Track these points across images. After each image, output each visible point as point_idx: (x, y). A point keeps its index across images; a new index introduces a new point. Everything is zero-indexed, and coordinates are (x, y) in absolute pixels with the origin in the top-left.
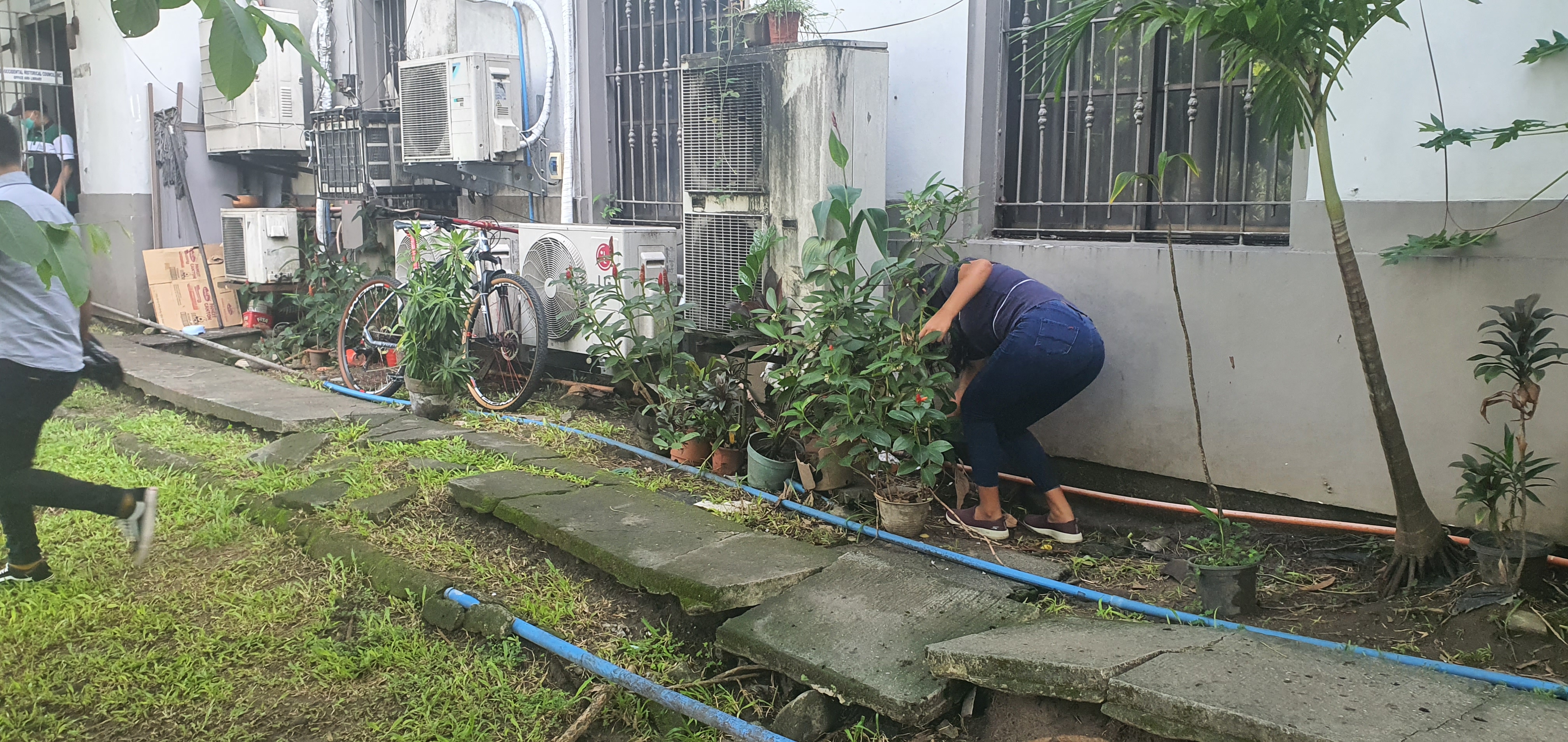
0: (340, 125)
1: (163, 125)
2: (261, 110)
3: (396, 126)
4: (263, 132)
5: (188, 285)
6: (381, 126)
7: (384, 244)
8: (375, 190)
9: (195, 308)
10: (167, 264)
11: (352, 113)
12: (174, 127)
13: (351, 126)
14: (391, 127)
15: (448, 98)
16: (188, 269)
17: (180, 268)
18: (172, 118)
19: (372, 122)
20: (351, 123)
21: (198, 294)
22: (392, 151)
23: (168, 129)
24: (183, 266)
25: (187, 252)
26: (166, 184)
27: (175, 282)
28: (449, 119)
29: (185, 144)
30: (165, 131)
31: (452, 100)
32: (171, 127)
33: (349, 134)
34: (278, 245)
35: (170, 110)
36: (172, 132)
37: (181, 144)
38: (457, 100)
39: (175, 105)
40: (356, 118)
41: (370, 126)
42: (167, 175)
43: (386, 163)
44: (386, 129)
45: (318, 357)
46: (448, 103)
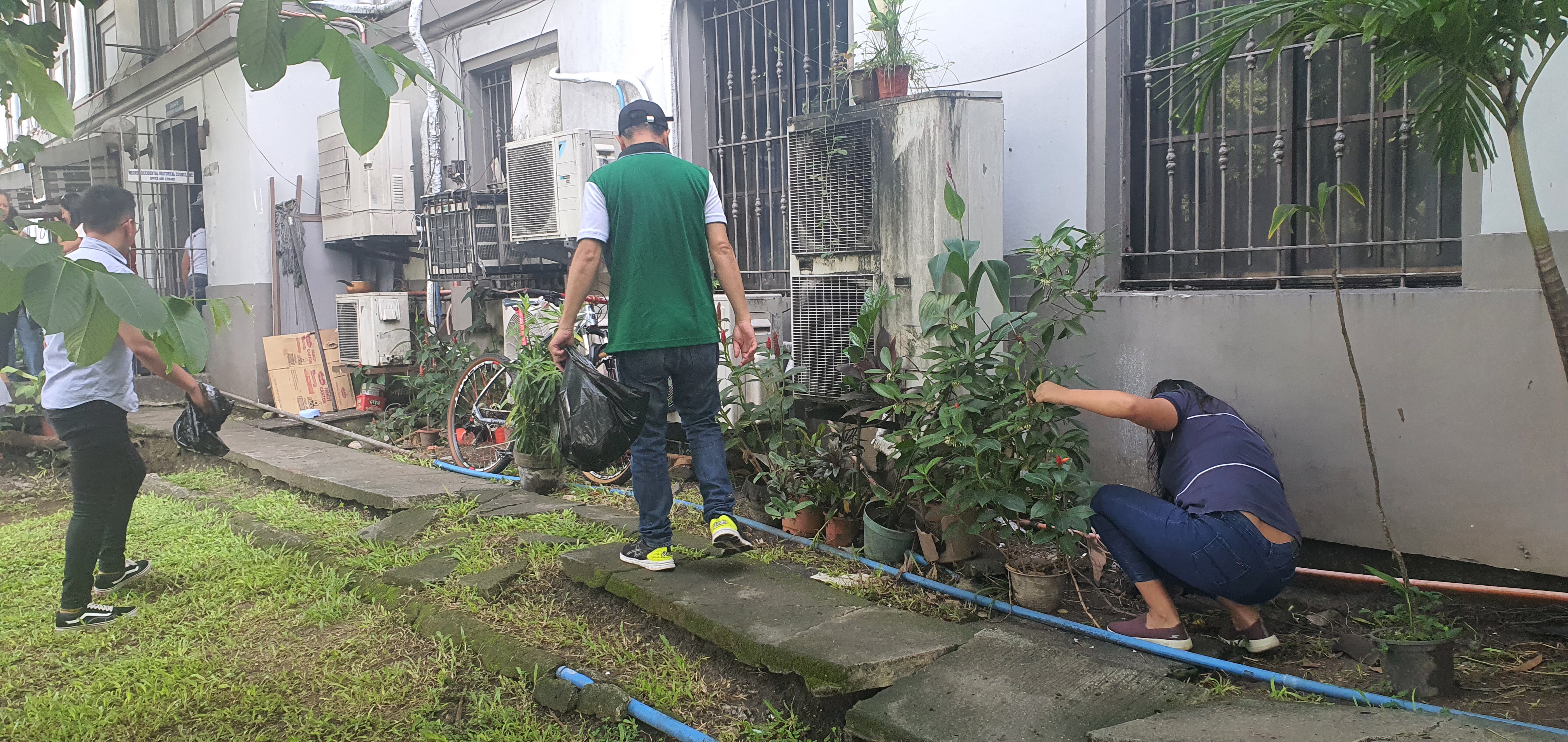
0: (450, 208)
1: (283, 217)
2: (374, 198)
3: (504, 206)
4: (376, 218)
5: (305, 370)
6: (489, 207)
7: (493, 325)
8: (484, 270)
9: (311, 392)
10: (285, 351)
11: (461, 195)
12: (293, 218)
13: (460, 208)
14: (499, 208)
15: (555, 176)
16: (304, 354)
17: (297, 354)
18: (291, 210)
19: (481, 203)
20: (460, 204)
21: (314, 378)
22: (500, 231)
23: (288, 220)
24: (300, 352)
25: (304, 338)
26: (285, 273)
27: (292, 367)
28: (556, 197)
29: (303, 234)
30: (285, 223)
31: (559, 178)
32: (290, 219)
33: (458, 216)
34: (391, 327)
35: (290, 202)
36: (291, 223)
37: (299, 233)
38: (564, 178)
39: (294, 197)
40: (465, 200)
41: (479, 207)
42: (285, 264)
43: (495, 243)
44: (494, 210)
45: (429, 436)
46: (555, 181)
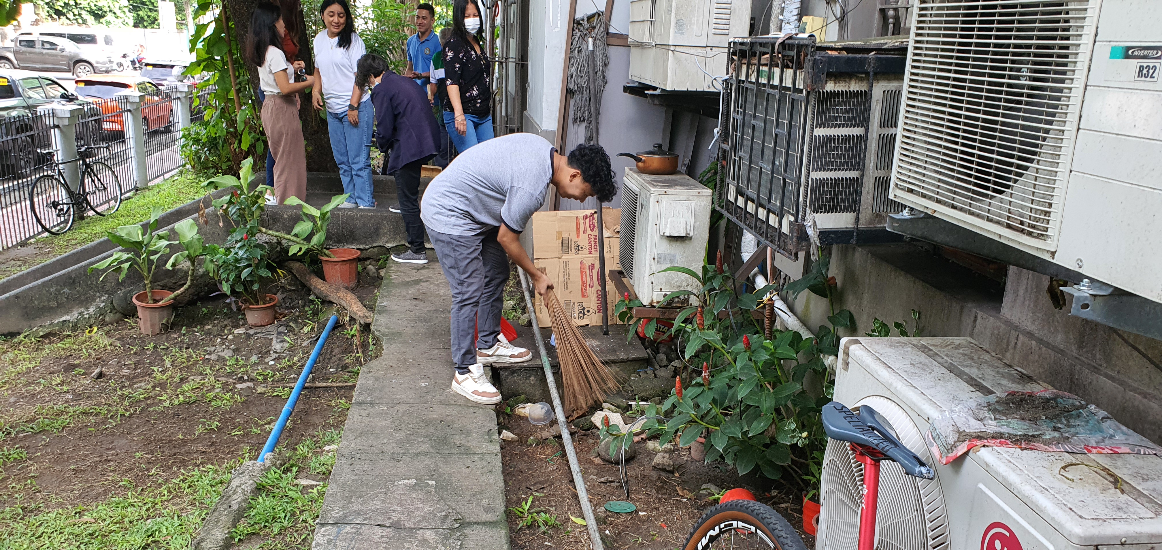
0: (770, 76)
1: (583, 37)
3: (892, 86)
4: (678, 61)
5: (581, 263)
6: (855, 86)
8: (815, 240)
9: (584, 295)
10: (559, 233)
11: (794, 53)
12: (595, 39)
13: (788, 83)
14: (879, 89)
15: (1086, 40)
16: (583, 240)
17: (575, 239)
18: (594, 28)
19: (836, 76)
20: (789, 73)
21: (591, 275)
22: (873, 145)
23: (587, 43)
24: (578, 237)
25: (586, 217)
26: (575, 120)
27: (565, 257)
28: (1072, 118)
29: (606, 65)
30: (583, 47)
31: (1103, 51)
32: (590, 40)
33: (782, 97)
34: (678, 246)
35: (593, 16)
36: (591, 48)
37: (599, 63)
39: (602, 8)
40: (799, 66)
41: (830, 87)
42: (578, 108)
43: (853, 174)
44: (865, 96)
46: (1082, 60)
